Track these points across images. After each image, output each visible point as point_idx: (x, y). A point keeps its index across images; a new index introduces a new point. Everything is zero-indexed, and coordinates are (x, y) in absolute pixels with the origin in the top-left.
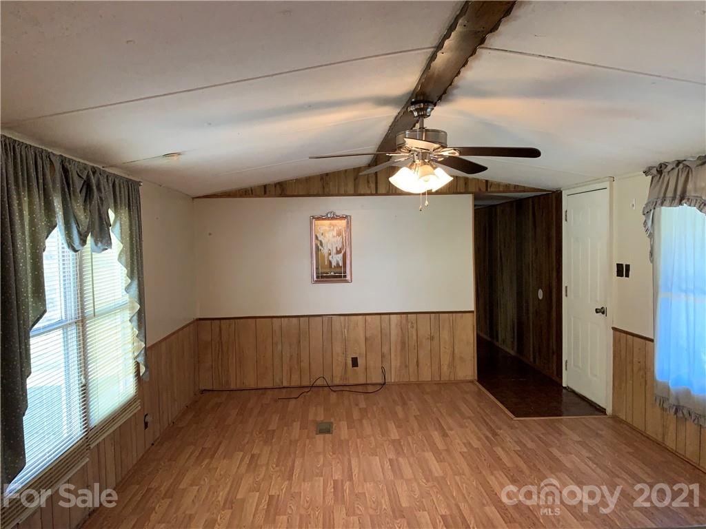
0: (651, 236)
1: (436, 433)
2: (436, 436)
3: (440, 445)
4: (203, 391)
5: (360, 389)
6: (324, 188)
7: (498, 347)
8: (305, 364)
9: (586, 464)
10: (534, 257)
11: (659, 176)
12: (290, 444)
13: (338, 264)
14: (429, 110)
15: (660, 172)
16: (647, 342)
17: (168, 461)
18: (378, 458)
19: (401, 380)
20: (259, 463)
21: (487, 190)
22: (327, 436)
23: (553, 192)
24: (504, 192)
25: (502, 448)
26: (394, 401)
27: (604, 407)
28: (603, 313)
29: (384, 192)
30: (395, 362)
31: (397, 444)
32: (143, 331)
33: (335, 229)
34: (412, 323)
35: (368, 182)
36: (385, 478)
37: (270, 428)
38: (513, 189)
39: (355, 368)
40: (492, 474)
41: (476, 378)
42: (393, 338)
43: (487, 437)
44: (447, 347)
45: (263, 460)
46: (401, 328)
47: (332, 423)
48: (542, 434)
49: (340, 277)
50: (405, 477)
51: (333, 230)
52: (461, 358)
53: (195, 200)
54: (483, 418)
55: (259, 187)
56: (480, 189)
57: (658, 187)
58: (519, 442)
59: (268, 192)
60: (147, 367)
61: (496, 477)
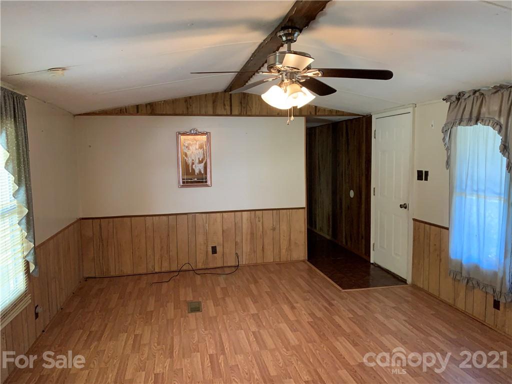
0: (448, 149)
1: (286, 306)
2: (286, 308)
3: (292, 317)
4: (87, 279)
5: (219, 271)
6: (188, 108)
7: (316, 233)
8: (173, 253)
9: (404, 326)
10: (347, 166)
11: (457, 102)
12: (167, 323)
13: (200, 172)
14: (296, 35)
15: (458, 99)
16: (442, 229)
17: (58, 346)
18: (243, 331)
19: (251, 262)
20: (142, 343)
21: (316, 114)
22: (198, 313)
23: (364, 116)
24: (328, 115)
25: (340, 317)
26: (247, 280)
27: (405, 278)
28: (406, 208)
29: (237, 113)
30: (246, 248)
31: (256, 317)
32: (32, 233)
33: (197, 143)
34: (259, 218)
35: (224, 105)
36: (252, 350)
37: (149, 310)
38: (334, 114)
39: (215, 255)
40: (338, 340)
41: (307, 258)
42: (244, 231)
43: (326, 308)
44: (285, 236)
45: (145, 340)
46: (251, 223)
47: (201, 302)
48: (366, 302)
49: (202, 182)
50: (268, 348)
51: (196, 144)
52: (296, 243)
53: (76, 116)
54: (319, 292)
55: (133, 107)
56: (311, 113)
57: (456, 110)
58: (352, 311)
59: (140, 110)
60: (36, 264)
61: (340, 342)
